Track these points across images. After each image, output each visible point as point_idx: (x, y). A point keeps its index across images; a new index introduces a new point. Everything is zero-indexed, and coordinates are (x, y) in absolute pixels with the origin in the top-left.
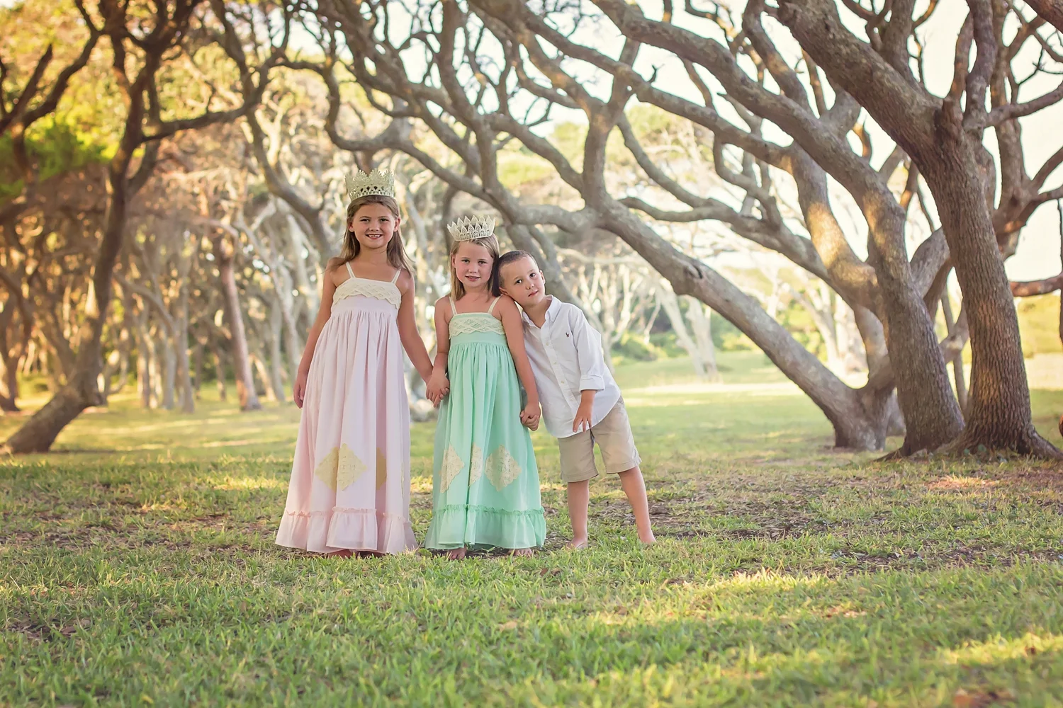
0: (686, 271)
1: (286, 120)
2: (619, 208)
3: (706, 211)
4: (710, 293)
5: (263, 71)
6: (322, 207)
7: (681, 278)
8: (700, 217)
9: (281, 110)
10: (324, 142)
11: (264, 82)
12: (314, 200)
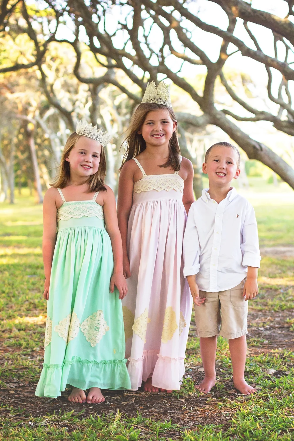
0: (254, 147)
1: (57, 70)
2: (220, 114)
3: (262, 117)
4: (266, 159)
5: (45, 45)
6: (73, 111)
7: (252, 150)
8: (259, 119)
9: (55, 65)
10: (75, 81)
11: (45, 50)
12: (69, 108)
